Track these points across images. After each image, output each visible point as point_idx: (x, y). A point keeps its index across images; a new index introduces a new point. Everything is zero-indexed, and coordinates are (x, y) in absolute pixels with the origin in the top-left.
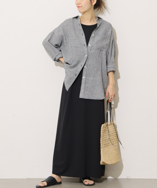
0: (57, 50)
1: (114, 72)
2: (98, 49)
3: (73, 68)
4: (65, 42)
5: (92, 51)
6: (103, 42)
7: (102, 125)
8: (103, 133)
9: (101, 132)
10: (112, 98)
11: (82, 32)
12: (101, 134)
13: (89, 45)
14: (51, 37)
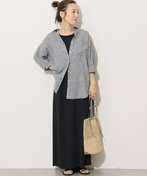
0: (46, 61)
1: (94, 73)
2: (79, 54)
3: (59, 74)
4: (50, 53)
5: (73, 57)
6: (82, 47)
7: (85, 120)
8: (85, 127)
9: (84, 126)
10: (93, 96)
11: (62, 42)
12: (84, 128)
13: (70, 52)
14: (38, 51)
